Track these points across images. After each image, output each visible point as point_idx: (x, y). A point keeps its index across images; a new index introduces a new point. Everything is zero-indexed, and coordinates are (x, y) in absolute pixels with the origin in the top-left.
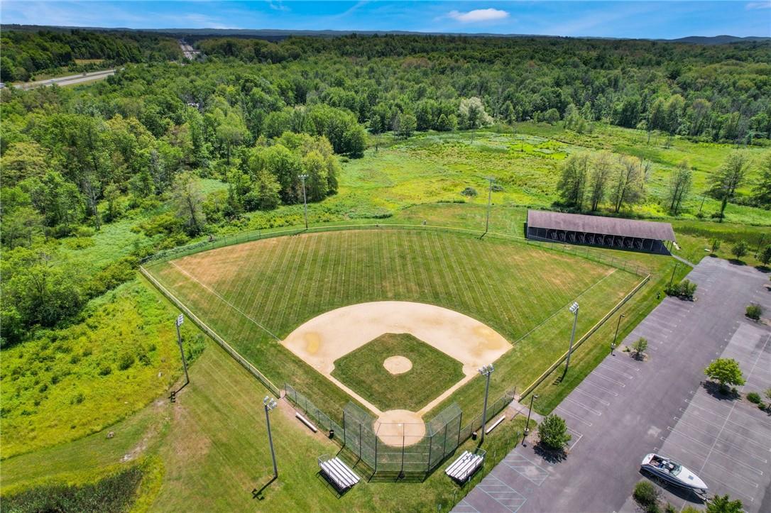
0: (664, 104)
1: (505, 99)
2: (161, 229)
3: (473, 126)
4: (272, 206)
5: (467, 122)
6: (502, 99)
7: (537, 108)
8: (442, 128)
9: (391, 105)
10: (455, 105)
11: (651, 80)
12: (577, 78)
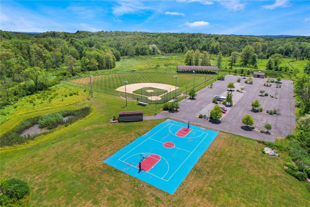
0: (214, 45)
1: (164, 46)
2: (62, 75)
3: (154, 54)
4: (96, 70)
5: (152, 53)
6: (163, 46)
7: (174, 49)
8: (144, 54)
9: (126, 47)
10: (148, 47)
11: (210, 40)
12: (186, 40)
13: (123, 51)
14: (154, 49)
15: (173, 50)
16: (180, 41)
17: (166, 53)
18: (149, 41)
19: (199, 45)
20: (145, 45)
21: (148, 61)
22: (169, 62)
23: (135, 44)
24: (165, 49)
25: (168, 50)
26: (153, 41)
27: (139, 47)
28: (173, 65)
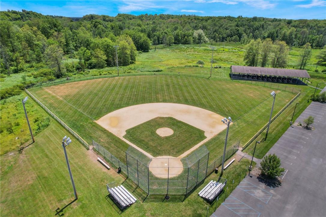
0: (287, 32)
2: (42, 75)
3: (199, 43)
4: (102, 67)
5: (197, 41)
6: (213, 32)
7: (228, 36)
8: (186, 43)
9: (162, 33)
10: (192, 33)
11: (278, 25)
12: (246, 25)
13: (158, 38)
14: (200, 36)
15: (226, 38)
16: (237, 26)
17: (217, 41)
18: (195, 25)
19: (263, 32)
20: (189, 30)
21: (188, 53)
22: (218, 57)
23: (176, 29)
24: (215, 37)
25: (220, 38)
26: (200, 25)
27: (180, 33)
28: (226, 61)
